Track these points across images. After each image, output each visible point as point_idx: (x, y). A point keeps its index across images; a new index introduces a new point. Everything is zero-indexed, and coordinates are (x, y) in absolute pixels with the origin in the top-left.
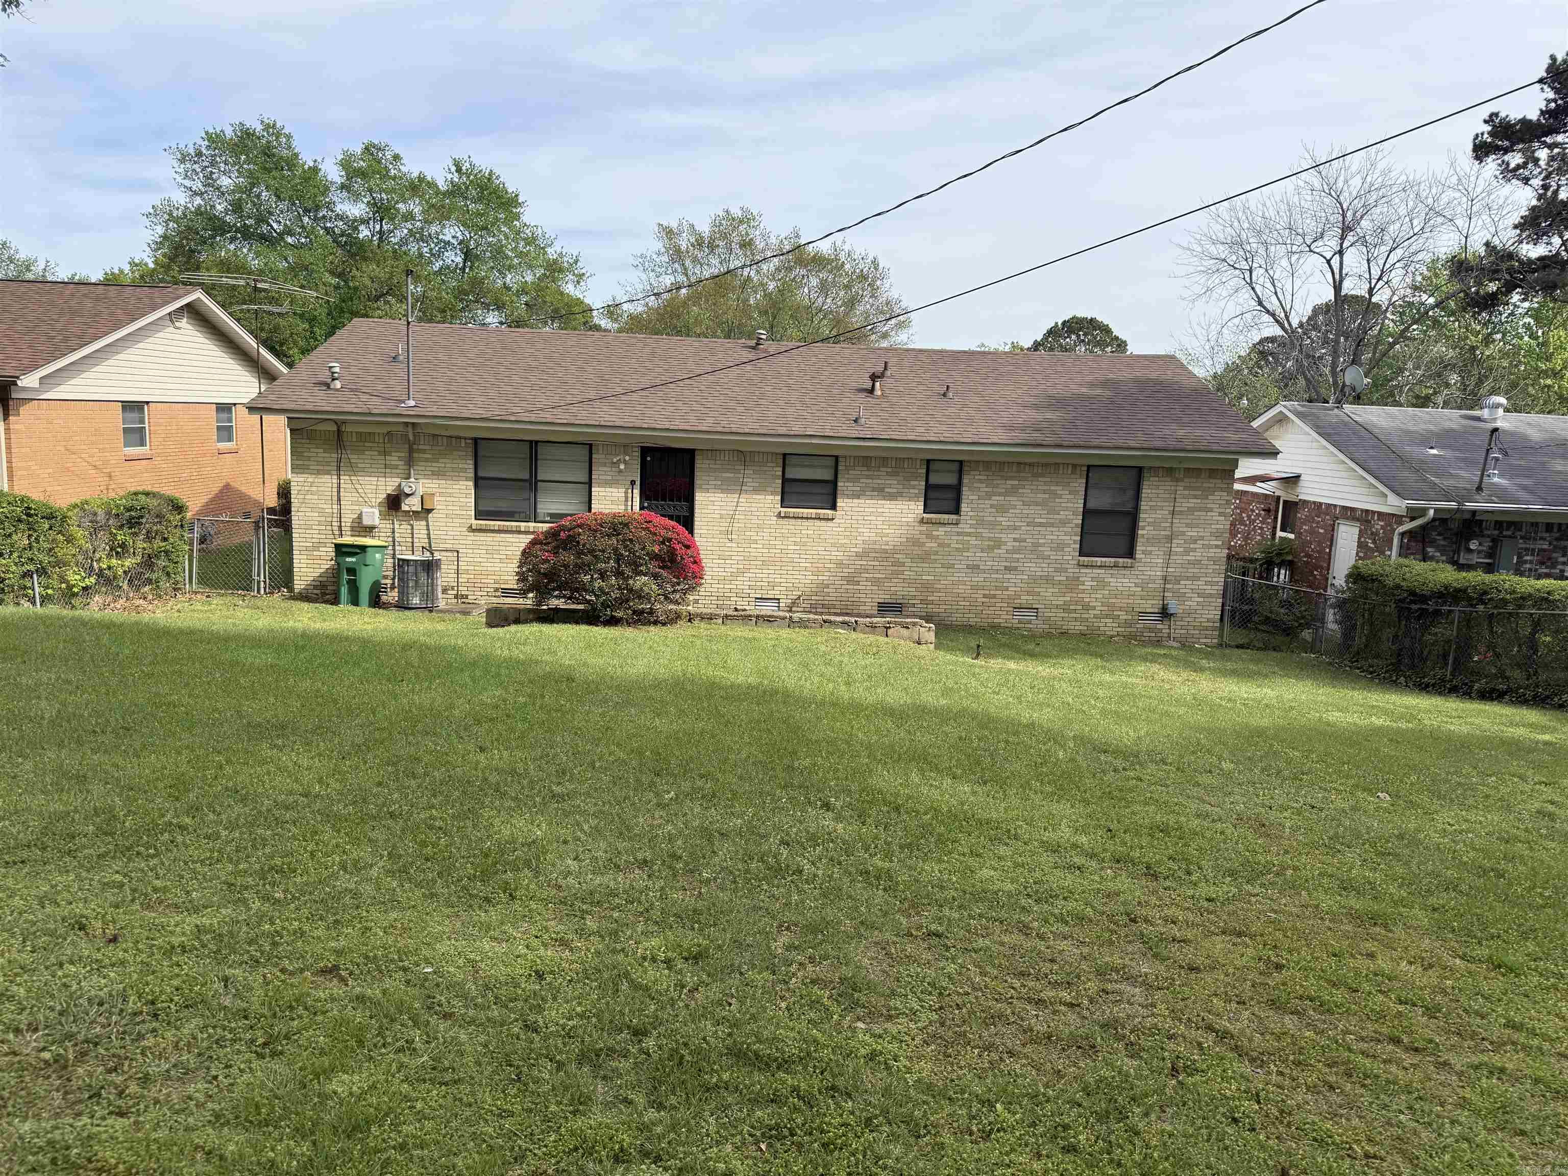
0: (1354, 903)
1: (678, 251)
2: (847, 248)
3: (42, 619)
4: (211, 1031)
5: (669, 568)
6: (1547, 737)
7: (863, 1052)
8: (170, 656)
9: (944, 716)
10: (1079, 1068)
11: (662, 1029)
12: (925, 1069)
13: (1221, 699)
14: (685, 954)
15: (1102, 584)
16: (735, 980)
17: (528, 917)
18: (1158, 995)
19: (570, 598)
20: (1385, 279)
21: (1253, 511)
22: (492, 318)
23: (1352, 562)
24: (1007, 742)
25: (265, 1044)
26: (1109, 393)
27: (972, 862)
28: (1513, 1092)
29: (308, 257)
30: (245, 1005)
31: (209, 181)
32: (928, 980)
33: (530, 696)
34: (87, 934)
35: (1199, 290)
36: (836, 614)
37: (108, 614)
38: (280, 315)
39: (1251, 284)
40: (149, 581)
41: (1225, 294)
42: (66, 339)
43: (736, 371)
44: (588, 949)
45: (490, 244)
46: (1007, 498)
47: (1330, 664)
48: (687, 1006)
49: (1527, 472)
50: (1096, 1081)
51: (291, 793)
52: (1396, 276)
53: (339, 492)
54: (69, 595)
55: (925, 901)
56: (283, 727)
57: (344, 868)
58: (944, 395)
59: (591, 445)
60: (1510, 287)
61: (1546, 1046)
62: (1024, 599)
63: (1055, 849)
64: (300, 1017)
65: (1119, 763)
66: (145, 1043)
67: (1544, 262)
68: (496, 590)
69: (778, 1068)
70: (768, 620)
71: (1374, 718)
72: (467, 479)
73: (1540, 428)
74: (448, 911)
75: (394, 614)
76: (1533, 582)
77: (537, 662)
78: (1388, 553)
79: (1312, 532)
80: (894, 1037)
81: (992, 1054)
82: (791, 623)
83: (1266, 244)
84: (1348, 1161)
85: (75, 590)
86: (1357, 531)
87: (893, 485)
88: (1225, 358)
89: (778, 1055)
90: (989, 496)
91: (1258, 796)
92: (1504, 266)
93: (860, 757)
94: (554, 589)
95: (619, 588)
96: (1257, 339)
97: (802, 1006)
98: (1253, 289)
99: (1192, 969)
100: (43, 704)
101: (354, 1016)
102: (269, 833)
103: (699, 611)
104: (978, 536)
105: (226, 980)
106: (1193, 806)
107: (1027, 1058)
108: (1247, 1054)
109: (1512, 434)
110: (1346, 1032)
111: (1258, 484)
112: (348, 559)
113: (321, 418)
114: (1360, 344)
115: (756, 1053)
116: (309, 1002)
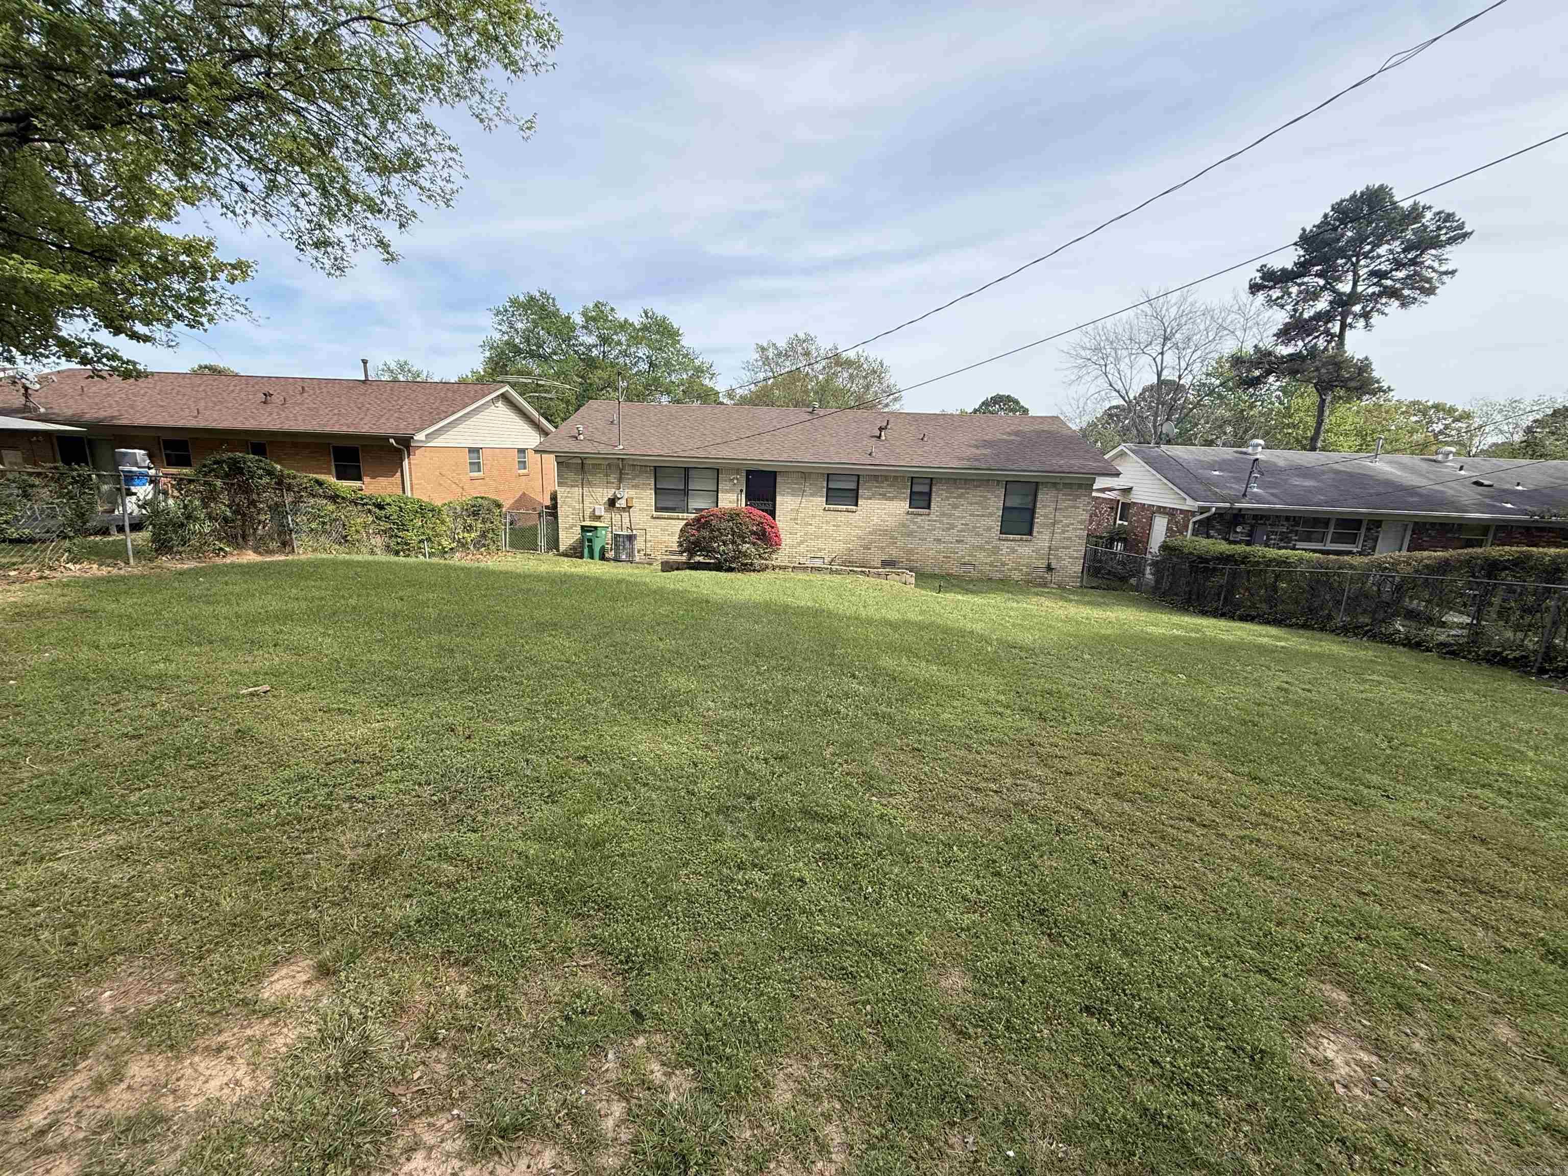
0: (1165, 738)
1: (767, 358)
2: (864, 354)
3: (430, 565)
4: (520, 788)
5: (762, 539)
6: (1283, 644)
7: (876, 814)
8: (496, 585)
9: (921, 626)
10: (1001, 828)
11: (763, 797)
12: (912, 824)
13: (1082, 618)
14: (775, 756)
15: (1014, 551)
16: (803, 772)
17: (688, 732)
18: (1047, 788)
19: (706, 556)
20: (1189, 369)
21: (1103, 508)
22: (665, 399)
23: (1163, 539)
24: (958, 641)
25: (548, 796)
26: (1019, 438)
27: (939, 710)
28: (1266, 853)
29: (565, 367)
30: (538, 775)
31: (511, 325)
32: (913, 775)
33: (685, 610)
34: (455, 734)
35: (1073, 377)
36: (856, 567)
37: (463, 563)
38: (551, 399)
39: (1105, 374)
40: (484, 545)
41: (1089, 380)
42: (438, 414)
43: (800, 427)
44: (721, 751)
45: (663, 358)
46: (958, 500)
48: (777, 784)
49: (1274, 485)
50: (1012, 836)
51: (560, 661)
52: (1196, 367)
53: (583, 497)
54: (443, 552)
55: (911, 731)
56: (555, 625)
57: (589, 702)
58: (922, 439)
59: (718, 470)
60: (1268, 373)
61: (1286, 827)
62: (967, 559)
63: (986, 703)
64: (567, 782)
65: (1023, 654)
66: (486, 793)
67: (1292, 357)
68: (666, 551)
69: (828, 821)
70: (819, 569)
71: (1174, 631)
72: (651, 489)
73: (1286, 459)
74: (645, 727)
75: (612, 564)
76: (1277, 551)
77: (689, 592)
78: (1185, 534)
79: (1139, 521)
80: (894, 806)
81: (950, 818)
82: (831, 572)
83: (1115, 350)
84: (1163, 889)
85: (446, 550)
86: (1166, 520)
87: (891, 492)
88: (1087, 419)
89: (828, 813)
90: (947, 498)
91: (1105, 674)
92: (1265, 360)
93: (872, 649)
94: (698, 551)
95: (734, 551)
96: (1107, 407)
97: (841, 787)
98: (1107, 376)
99: (1067, 773)
100: (431, 610)
101: (595, 783)
102: (549, 682)
103: (778, 564)
104: (941, 522)
105: (527, 761)
106: (1067, 679)
107: (971, 821)
108: (1101, 824)
109: (1266, 462)
110: (1161, 814)
111: (1107, 493)
112: (588, 534)
113: (573, 456)
114: (1171, 409)
115: (816, 812)
116: (572, 774)
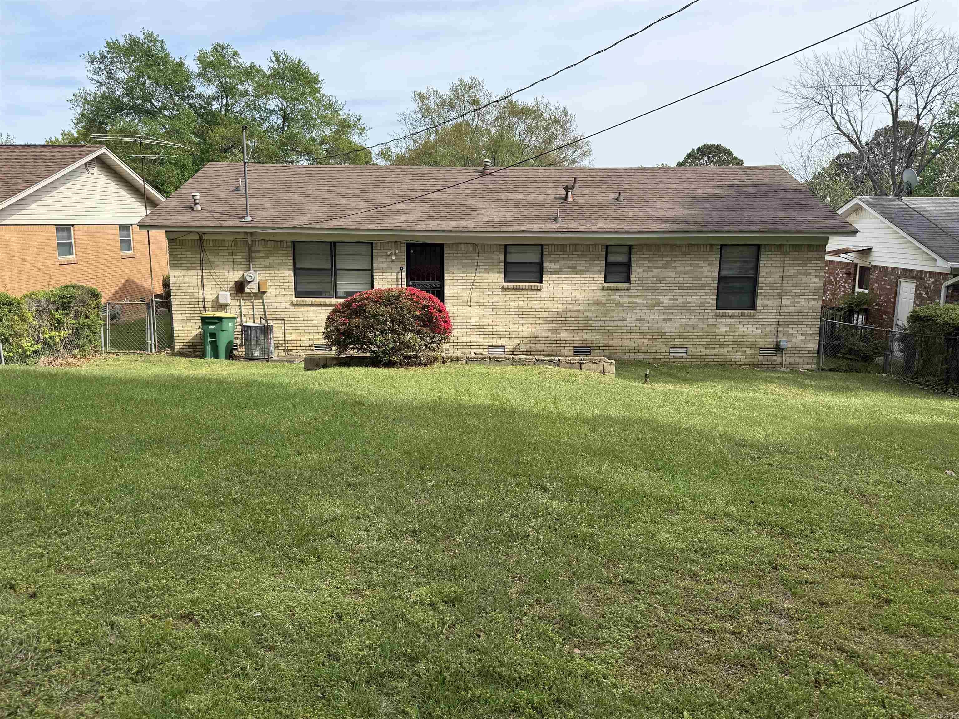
0: (938, 552)
1: (428, 109)
2: (545, 101)
3: (6, 373)
4: (99, 662)
5: (428, 326)
7: (580, 672)
8: (87, 394)
9: (626, 423)
10: (743, 682)
11: (429, 656)
12: (628, 684)
13: (823, 406)
14: (445, 599)
15: (733, 329)
16: (482, 618)
17: (332, 573)
18: (799, 625)
19: (360, 349)
20: (928, 108)
21: (838, 274)
22: (304, 161)
23: (911, 308)
24: (672, 440)
25: (138, 672)
26: (734, 194)
27: (652, 527)
29: (178, 125)
30: (125, 643)
31: (110, 75)
32: (625, 616)
33: (333, 416)
34: (16, 592)
35: (794, 120)
36: (544, 355)
37: (50, 369)
38: (159, 161)
39: (832, 115)
40: (78, 346)
41: (813, 123)
42: (16, 183)
43: (470, 189)
44: (374, 597)
45: (300, 110)
46: (664, 270)
47: (898, 380)
48: (448, 638)
50: (758, 693)
51: (164, 487)
52: (937, 105)
53: (202, 281)
54: (24, 357)
55: (620, 557)
56: (161, 441)
57: (200, 540)
58: (617, 199)
59: (372, 244)
62: (678, 341)
63: (713, 517)
64: (165, 651)
65: (755, 454)
66: (51, 672)
68: (311, 345)
69: (517, 686)
70: (498, 360)
71: (935, 417)
72: (289, 270)
74: (274, 570)
75: (243, 363)
77: (338, 393)
78: (937, 301)
79: (881, 288)
80: (602, 660)
81: (677, 672)
82: (514, 362)
83: (842, 86)
85: (28, 353)
86: (914, 286)
87: (582, 264)
88: (814, 169)
89: (516, 675)
90: (650, 269)
91: (857, 474)
93: (566, 453)
94: (350, 344)
95: (394, 341)
96: (836, 154)
97: (533, 637)
98: (833, 118)
99: (822, 604)
101: (203, 650)
102: (147, 516)
103: (450, 356)
104: (643, 298)
105: (112, 624)
106: (811, 483)
107: (703, 674)
108: (871, 669)
110: (945, 651)
111: (842, 255)
112: (210, 327)
113: (189, 230)
114: (911, 154)
115: (500, 675)
116: (172, 639)
